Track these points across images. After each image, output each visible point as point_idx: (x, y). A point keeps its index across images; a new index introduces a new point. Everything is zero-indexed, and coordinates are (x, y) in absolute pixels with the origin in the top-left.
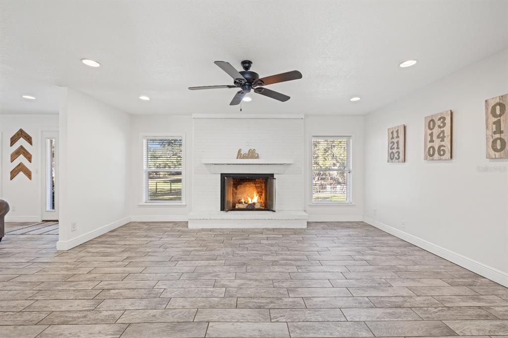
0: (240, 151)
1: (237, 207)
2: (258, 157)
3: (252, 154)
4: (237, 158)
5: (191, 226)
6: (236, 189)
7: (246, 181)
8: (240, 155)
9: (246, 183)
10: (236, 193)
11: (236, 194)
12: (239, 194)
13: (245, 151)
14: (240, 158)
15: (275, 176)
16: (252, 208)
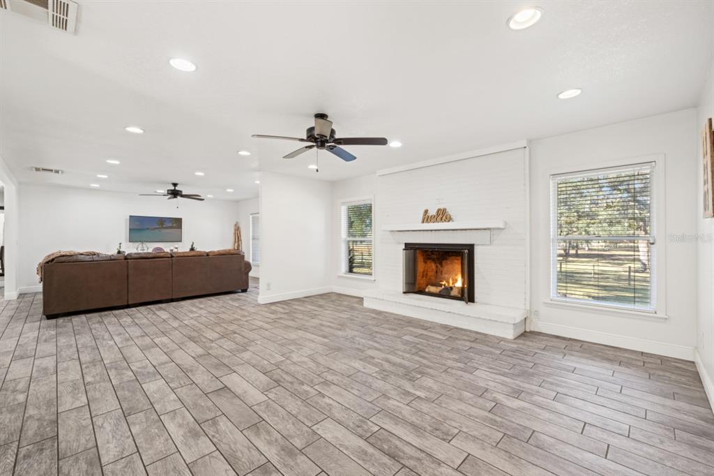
0: (426, 212)
1: (427, 290)
2: (449, 219)
3: (442, 215)
4: (423, 222)
5: (367, 304)
6: (442, 266)
7: (453, 255)
8: (427, 218)
9: (453, 257)
10: (442, 272)
11: (442, 274)
12: (445, 274)
13: (432, 212)
14: (427, 221)
15: (476, 247)
16: (446, 294)
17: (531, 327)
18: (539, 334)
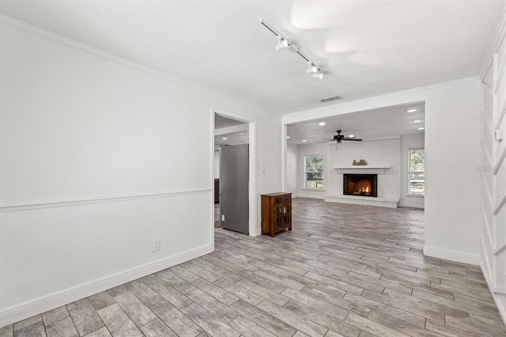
0: (355, 161)
2: (366, 164)
3: (363, 163)
4: (353, 165)
5: (326, 200)
6: (356, 183)
8: (355, 163)
9: (363, 180)
10: (356, 186)
13: (358, 161)
14: (355, 165)
15: (378, 176)
16: (363, 194)
17: (401, 205)
18: (404, 207)
